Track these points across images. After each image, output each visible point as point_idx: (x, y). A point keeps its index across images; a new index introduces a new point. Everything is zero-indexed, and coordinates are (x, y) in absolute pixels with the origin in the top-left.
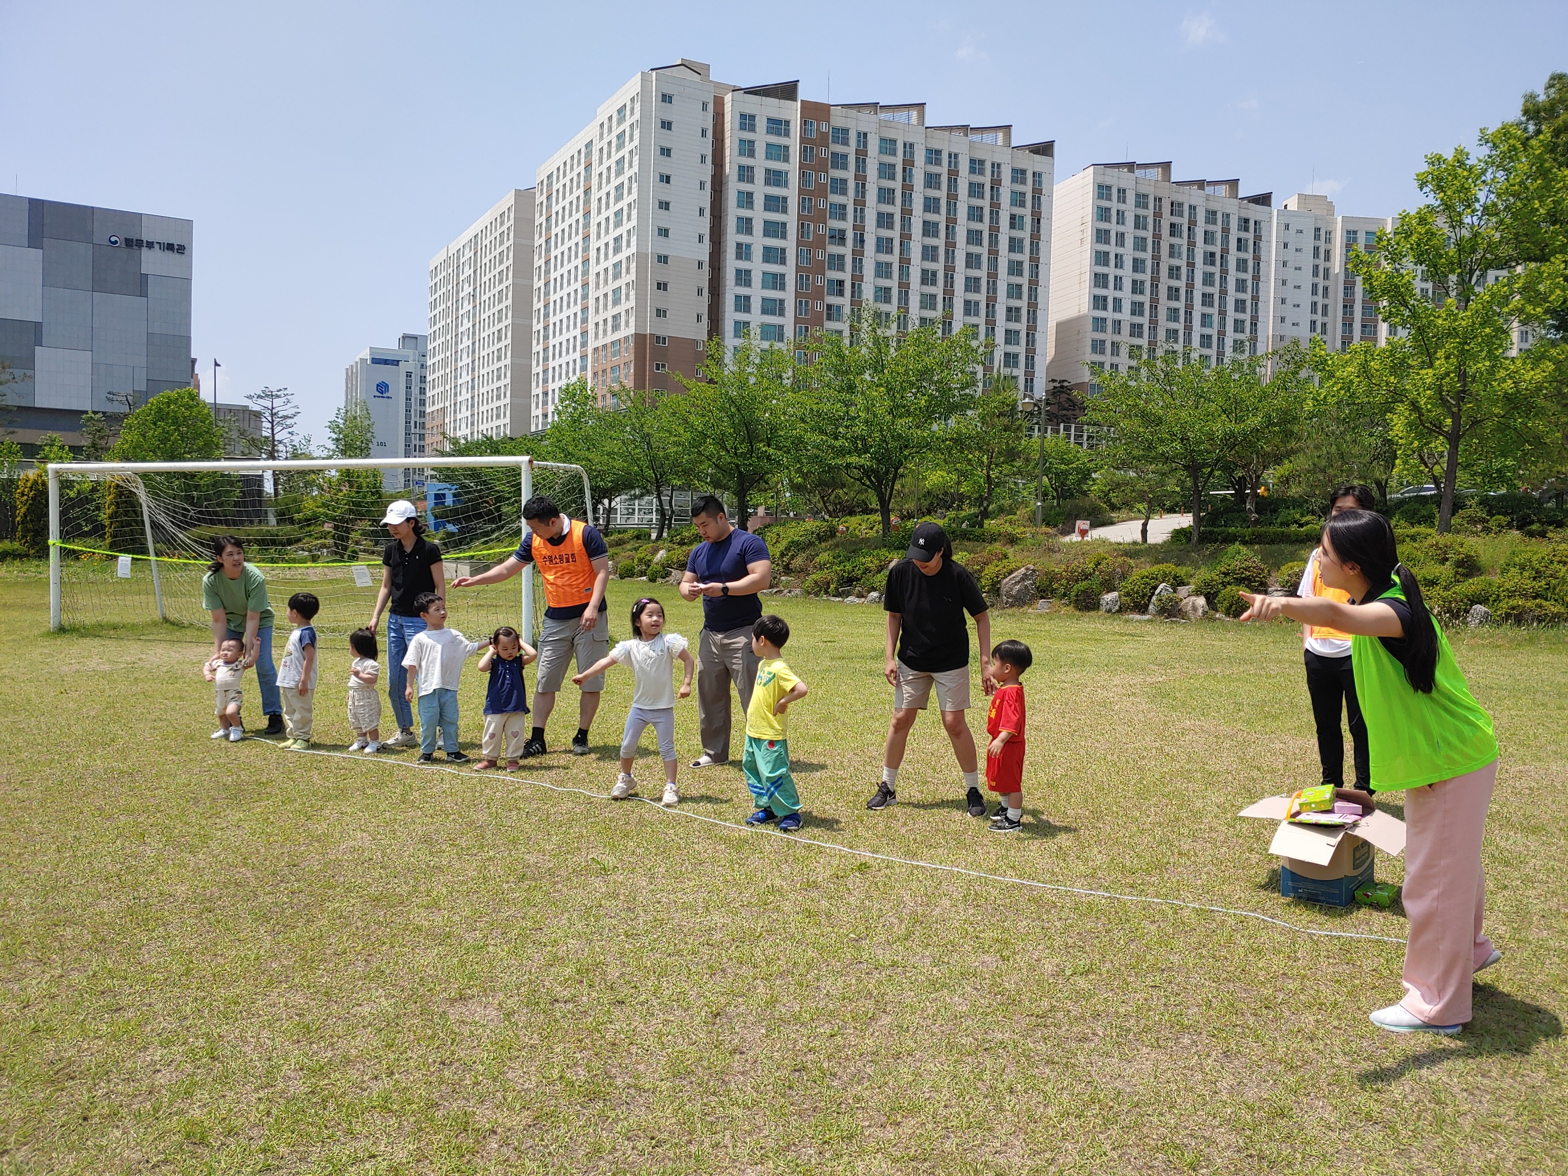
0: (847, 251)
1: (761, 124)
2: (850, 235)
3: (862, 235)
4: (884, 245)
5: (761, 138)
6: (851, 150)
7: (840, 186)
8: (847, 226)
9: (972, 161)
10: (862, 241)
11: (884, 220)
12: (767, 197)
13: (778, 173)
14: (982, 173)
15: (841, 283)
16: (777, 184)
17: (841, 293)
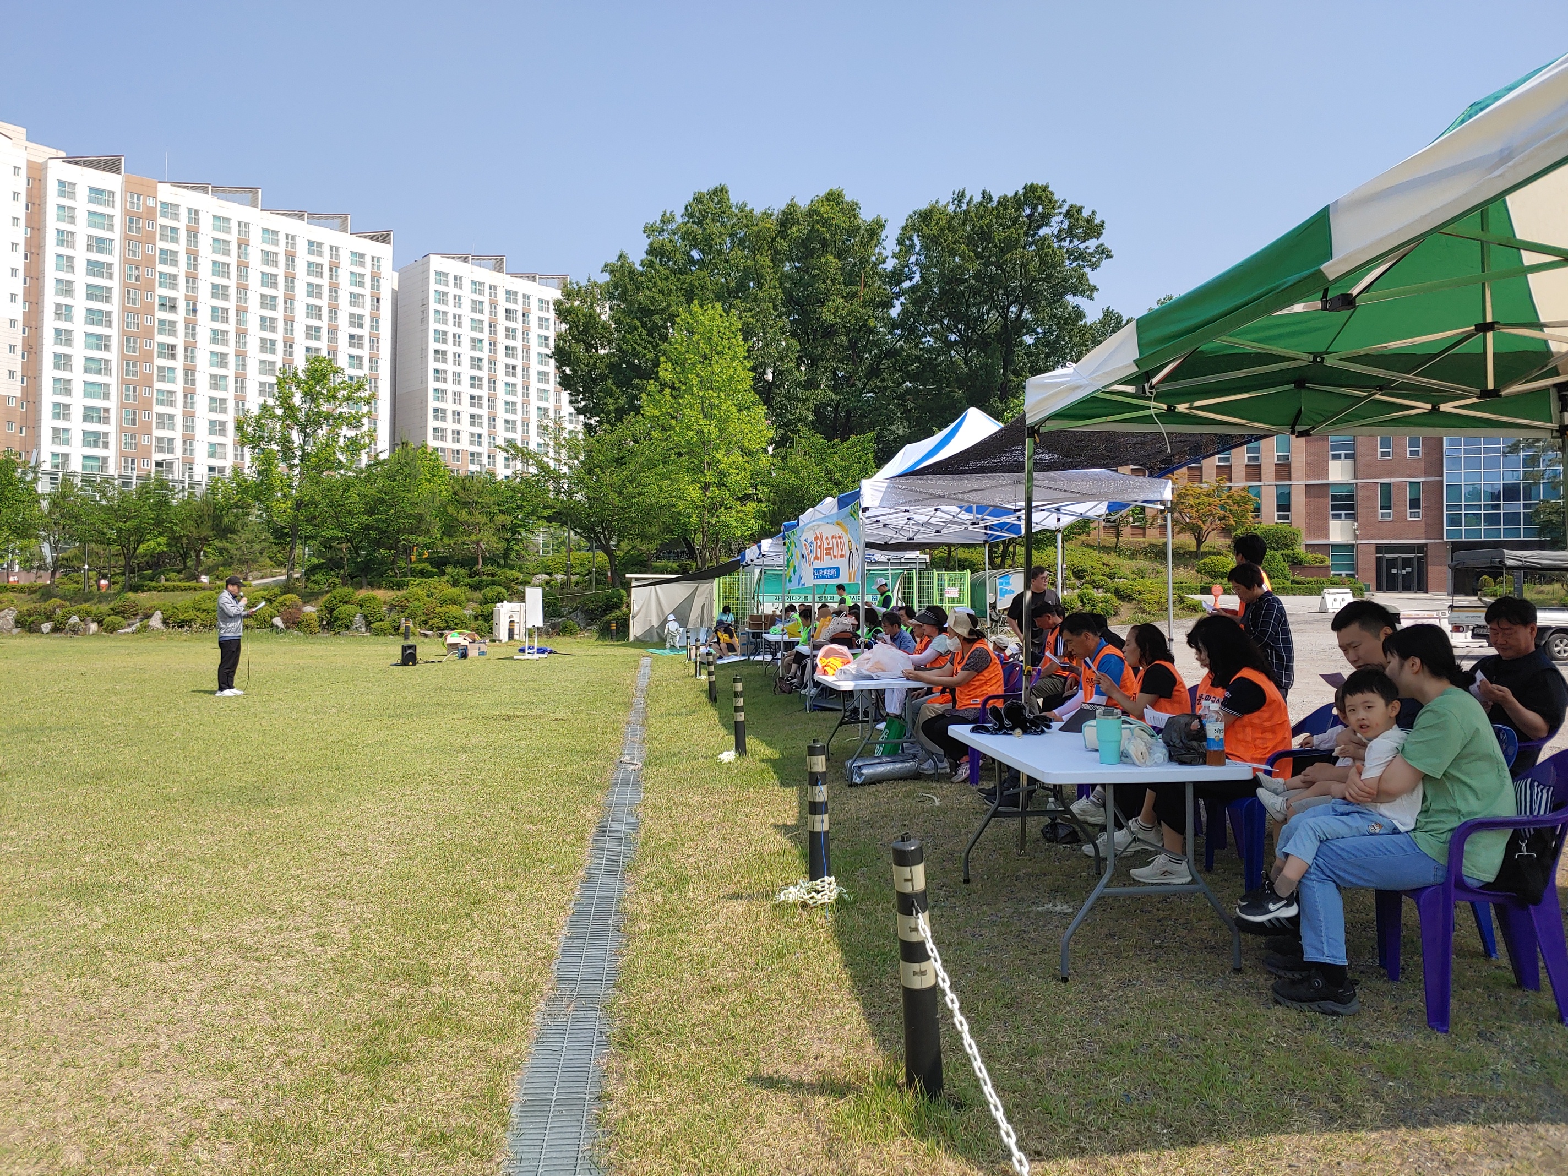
0: (180, 317)
1: (82, 193)
2: (182, 305)
3: (194, 305)
4: (219, 314)
5: (82, 205)
6: (182, 224)
7: (169, 257)
8: (180, 295)
9: (311, 243)
10: (195, 311)
11: (219, 291)
12: (90, 263)
13: (101, 240)
14: (320, 254)
15: (173, 347)
16: (101, 250)
17: (173, 357)
